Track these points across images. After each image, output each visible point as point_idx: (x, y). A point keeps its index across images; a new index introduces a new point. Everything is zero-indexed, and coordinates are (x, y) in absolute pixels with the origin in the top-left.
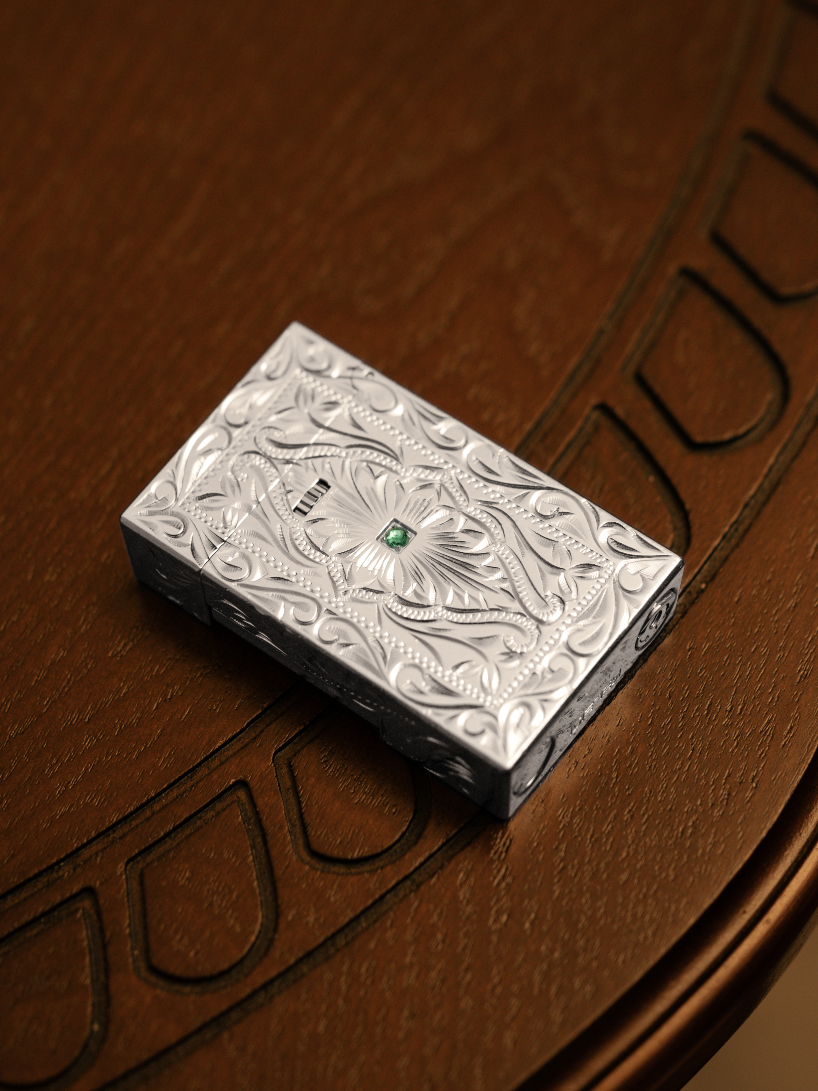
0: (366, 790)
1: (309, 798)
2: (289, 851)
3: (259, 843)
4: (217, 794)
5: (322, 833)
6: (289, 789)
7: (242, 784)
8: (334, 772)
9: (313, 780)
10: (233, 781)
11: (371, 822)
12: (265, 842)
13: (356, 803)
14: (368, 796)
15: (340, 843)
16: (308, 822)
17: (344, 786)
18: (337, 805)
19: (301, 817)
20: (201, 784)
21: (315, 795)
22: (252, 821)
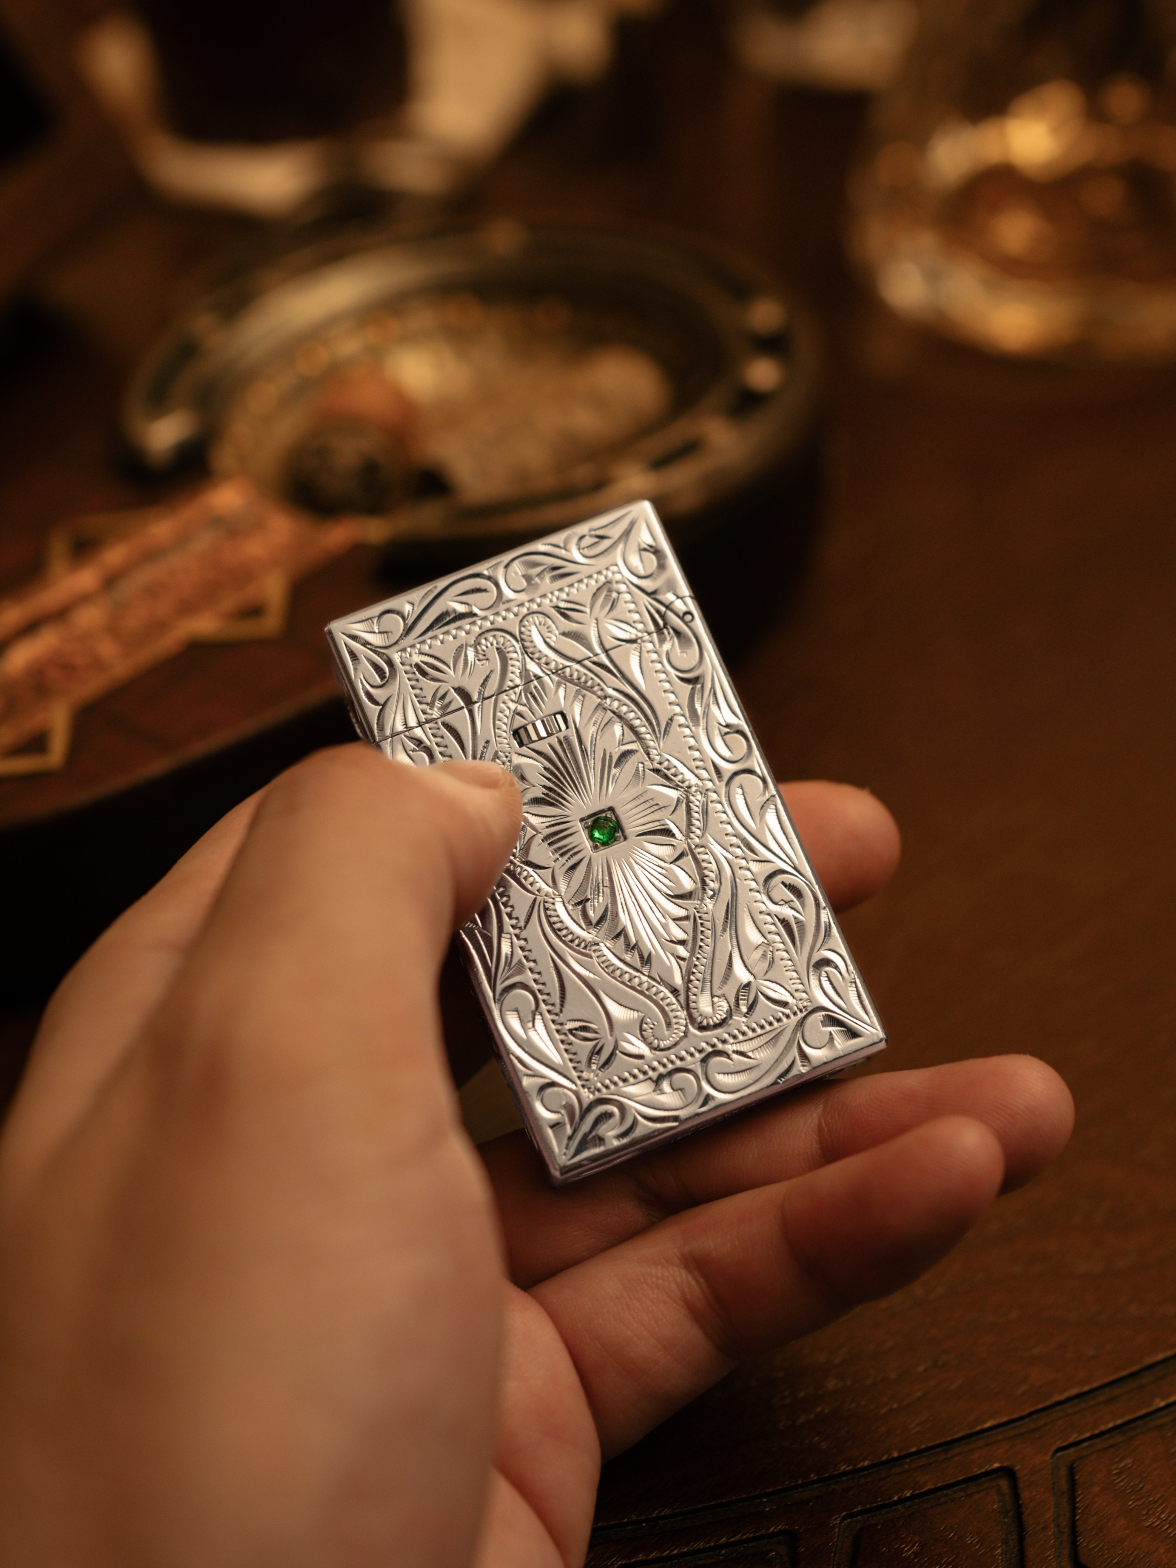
0: (1163, 1516)
1: (1087, 1507)
2: (1049, 1556)
3: (1013, 1540)
4: (974, 1474)
5: (1096, 1547)
6: (1063, 1493)
7: (1008, 1472)
8: (1126, 1487)
9: (1096, 1489)
10: (996, 1465)
11: (1162, 1551)
12: (1021, 1539)
13: (1148, 1527)
14: (1164, 1523)
15: (1117, 1563)
16: (1081, 1530)
17: (1135, 1504)
18: (1122, 1522)
19: (1073, 1525)
20: (956, 1459)
21: (1096, 1505)
22: (1011, 1514)
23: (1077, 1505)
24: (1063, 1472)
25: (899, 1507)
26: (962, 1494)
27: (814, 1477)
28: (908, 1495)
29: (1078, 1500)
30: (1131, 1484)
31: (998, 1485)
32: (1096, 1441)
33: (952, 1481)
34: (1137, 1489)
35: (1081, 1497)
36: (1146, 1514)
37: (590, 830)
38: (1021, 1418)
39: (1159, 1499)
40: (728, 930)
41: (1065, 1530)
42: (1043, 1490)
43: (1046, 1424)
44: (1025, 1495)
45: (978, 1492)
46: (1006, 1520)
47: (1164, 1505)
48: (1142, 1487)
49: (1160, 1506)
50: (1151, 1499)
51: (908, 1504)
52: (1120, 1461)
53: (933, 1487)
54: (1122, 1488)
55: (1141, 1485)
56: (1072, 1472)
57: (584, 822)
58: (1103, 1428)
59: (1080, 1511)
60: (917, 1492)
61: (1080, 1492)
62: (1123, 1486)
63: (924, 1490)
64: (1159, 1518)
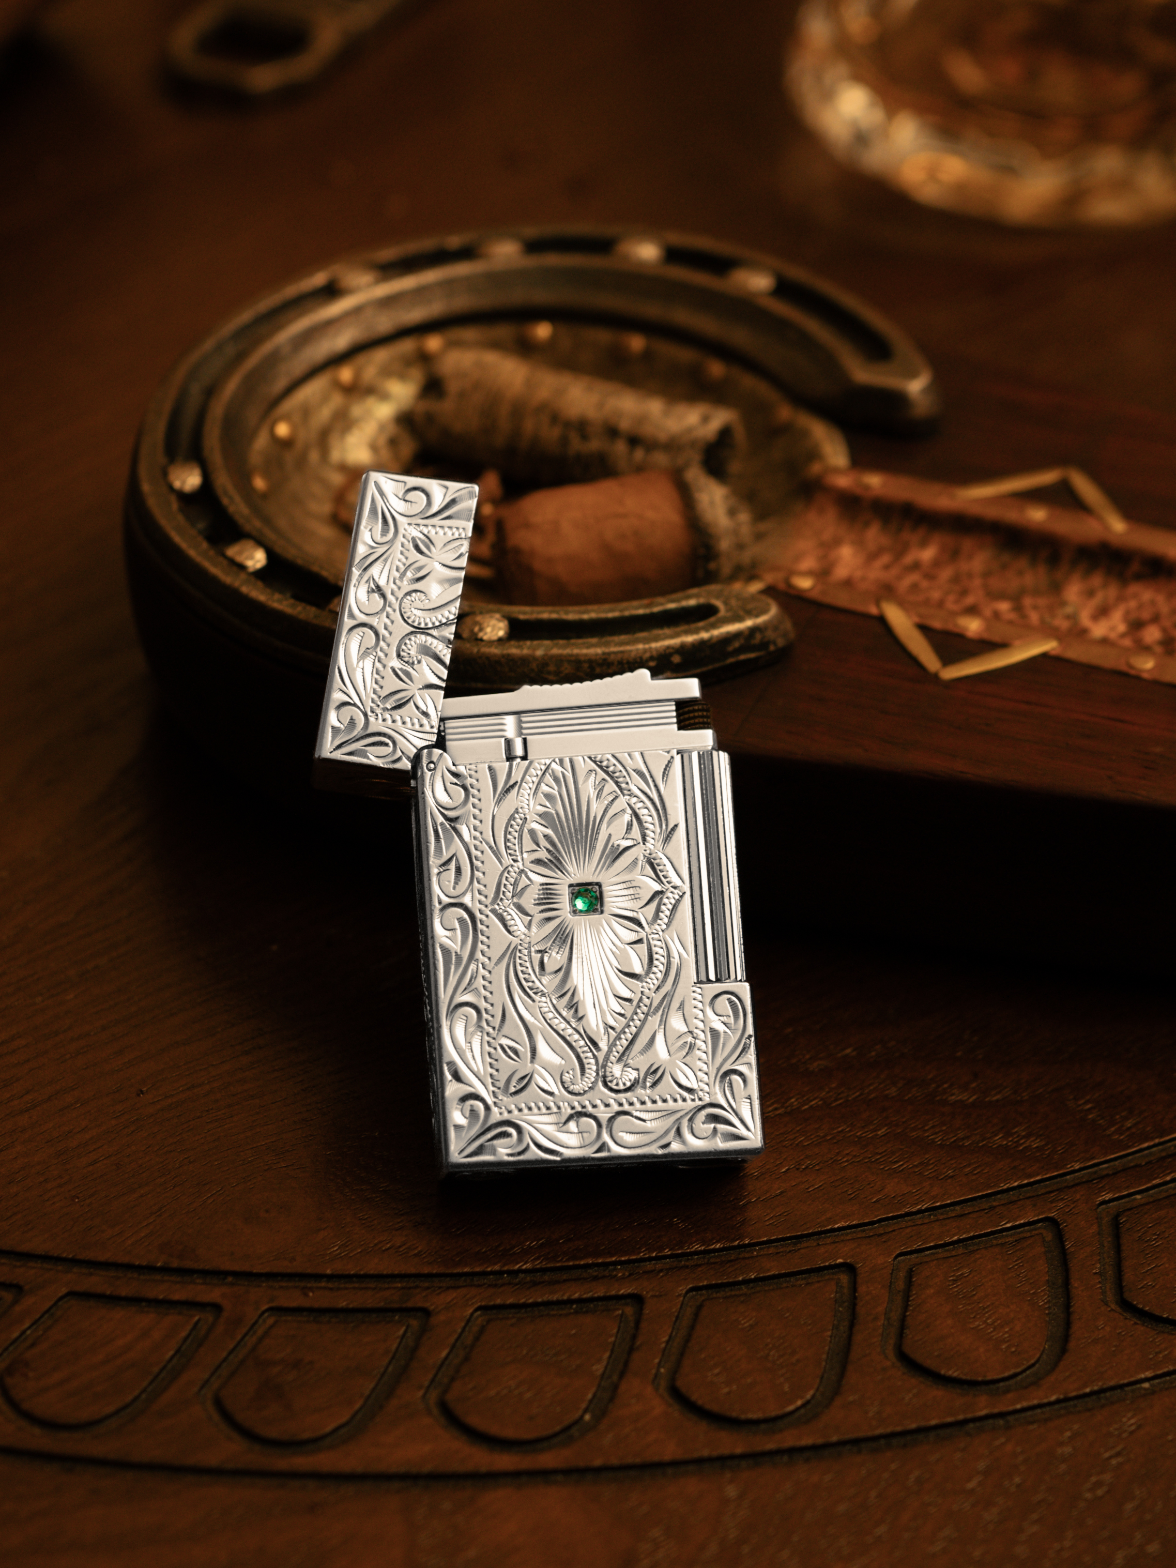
23: (909, 1303)
24: (902, 1274)
25: (743, 1287)
26: (803, 1282)
27: (668, 1252)
28: (753, 1277)
29: (911, 1299)
30: (965, 1291)
31: (839, 1279)
32: (940, 1250)
33: (795, 1270)
34: (970, 1295)
35: (914, 1297)
36: (974, 1317)
37: (575, 895)
38: (872, 1223)
39: (989, 1306)
40: (660, 1012)
41: (895, 1323)
42: (880, 1286)
43: (894, 1231)
44: (862, 1289)
45: (818, 1282)
46: (841, 1309)
47: (992, 1312)
48: (974, 1295)
49: (987, 1313)
50: (981, 1305)
51: (751, 1285)
52: (958, 1270)
53: (777, 1273)
54: (956, 1293)
55: (974, 1293)
56: (910, 1273)
57: (572, 888)
58: (948, 1240)
59: (911, 1308)
60: (761, 1275)
61: (914, 1292)
62: (957, 1291)
63: (769, 1274)
64: (985, 1322)
